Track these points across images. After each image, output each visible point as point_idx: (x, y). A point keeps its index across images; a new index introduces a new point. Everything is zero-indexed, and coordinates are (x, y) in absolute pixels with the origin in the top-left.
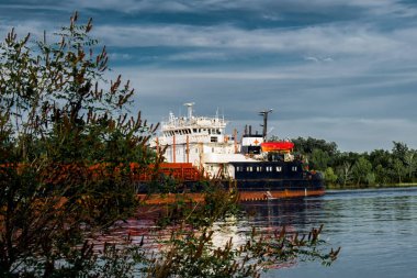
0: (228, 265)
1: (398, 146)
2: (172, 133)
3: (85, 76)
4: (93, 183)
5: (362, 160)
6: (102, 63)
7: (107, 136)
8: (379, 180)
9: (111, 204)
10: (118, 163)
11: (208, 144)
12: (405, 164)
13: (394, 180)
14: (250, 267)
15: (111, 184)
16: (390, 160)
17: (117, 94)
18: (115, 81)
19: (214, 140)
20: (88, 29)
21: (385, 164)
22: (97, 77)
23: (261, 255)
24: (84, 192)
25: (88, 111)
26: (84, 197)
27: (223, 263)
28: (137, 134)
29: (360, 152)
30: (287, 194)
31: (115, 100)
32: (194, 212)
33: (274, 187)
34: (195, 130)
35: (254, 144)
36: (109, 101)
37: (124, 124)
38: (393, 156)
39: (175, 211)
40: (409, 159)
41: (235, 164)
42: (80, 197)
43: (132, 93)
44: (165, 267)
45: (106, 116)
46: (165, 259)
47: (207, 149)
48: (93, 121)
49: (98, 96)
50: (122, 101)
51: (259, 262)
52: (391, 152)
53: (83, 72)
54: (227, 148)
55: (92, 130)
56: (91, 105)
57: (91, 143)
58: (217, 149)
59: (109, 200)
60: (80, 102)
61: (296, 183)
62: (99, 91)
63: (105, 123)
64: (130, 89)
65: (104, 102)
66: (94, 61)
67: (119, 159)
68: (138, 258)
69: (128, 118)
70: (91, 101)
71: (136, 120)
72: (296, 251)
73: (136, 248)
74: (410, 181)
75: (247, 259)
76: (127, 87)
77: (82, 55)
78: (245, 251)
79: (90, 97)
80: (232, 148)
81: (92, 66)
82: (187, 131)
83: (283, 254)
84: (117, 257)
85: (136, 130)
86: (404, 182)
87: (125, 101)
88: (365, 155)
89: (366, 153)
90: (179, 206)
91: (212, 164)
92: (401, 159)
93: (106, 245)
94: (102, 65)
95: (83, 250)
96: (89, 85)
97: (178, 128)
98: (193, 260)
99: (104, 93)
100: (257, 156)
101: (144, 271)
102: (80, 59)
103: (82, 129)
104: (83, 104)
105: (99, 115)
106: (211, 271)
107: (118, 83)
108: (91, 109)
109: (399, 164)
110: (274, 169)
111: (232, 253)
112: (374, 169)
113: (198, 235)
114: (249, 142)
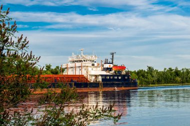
0: (71, 121)
1: (150, 68)
2: (73, 62)
3: (6, 35)
4: (9, 84)
5: (133, 74)
6: (14, 29)
7: (16, 62)
8: (141, 83)
9: (18, 93)
10: (21, 75)
11: (90, 67)
12: (153, 76)
13: (148, 83)
14: (81, 122)
15: (17, 85)
16: (146, 74)
17: (21, 43)
18: (20, 37)
19: (93, 65)
20: (7, 13)
21: (143, 76)
22: (12, 35)
23: (87, 117)
24: (5, 88)
25: (7, 51)
26: (5, 91)
27: (69, 121)
28: (30, 62)
29: (133, 71)
30: (123, 88)
31: (20, 46)
32: (56, 97)
33: (118, 85)
34: (84, 61)
35: (109, 67)
36: (17, 46)
37: (24, 57)
38: (147, 73)
39: (47, 97)
40: (154, 74)
41: (102, 76)
42: (3, 90)
43: (28, 43)
44: (42, 122)
45: (16, 53)
46: (42, 118)
47: (90, 69)
48: (9, 56)
49: (12, 44)
50: (23, 46)
51: (86, 120)
52: (146, 71)
53: (5, 33)
54: (98, 69)
55: (9, 60)
56: (8, 48)
57: (9, 66)
58: (94, 69)
59: (17, 92)
60: (3, 47)
61: (127, 84)
62: (12, 42)
63: (15, 56)
64: (27, 41)
65: (14, 46)
66: (10, 28)
67: (21, 73)
68: (30, 118)
69: (26, 54)
70: (8, 46)
71: (29, 55)
72: (102, 115)
73: (29, 114)
74: (154, 84)
75: (80, 119)
76: (25, 40)
77: (4, 25)
78: (79, 115)
79: (8, 44)
80: (100, 68)
81: (9, 30)
82: (81, 61)
83: (96, 117)
84: (20, 118)
85: (29, 60)
86: (152, 84)
87: (25, 46)
88: (135, 72)
89: (135, 71)
90: (49, 95)
91: (92, 75)
92: (151, 74)
93: (15, 112)
94: (14, 30)
95: (4, 115)
96: (8, 39)
97: (77, 60)
98: (55, 119)
99: (15, 42)
100: (111, 72)
101: (33, 124)
102: (4, 27)
103: (4, 59)
104: (5, 48)
105: (12, 52)
106: (64, 124)
107: (21, 38)
108: (8, 50)
109: (149, 76)
110: (118, 78)
111: (73, 116)
112: (139, 78)
113: (58, 108)
114: (107, 66)
